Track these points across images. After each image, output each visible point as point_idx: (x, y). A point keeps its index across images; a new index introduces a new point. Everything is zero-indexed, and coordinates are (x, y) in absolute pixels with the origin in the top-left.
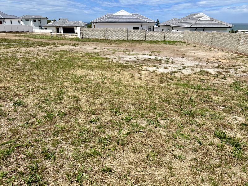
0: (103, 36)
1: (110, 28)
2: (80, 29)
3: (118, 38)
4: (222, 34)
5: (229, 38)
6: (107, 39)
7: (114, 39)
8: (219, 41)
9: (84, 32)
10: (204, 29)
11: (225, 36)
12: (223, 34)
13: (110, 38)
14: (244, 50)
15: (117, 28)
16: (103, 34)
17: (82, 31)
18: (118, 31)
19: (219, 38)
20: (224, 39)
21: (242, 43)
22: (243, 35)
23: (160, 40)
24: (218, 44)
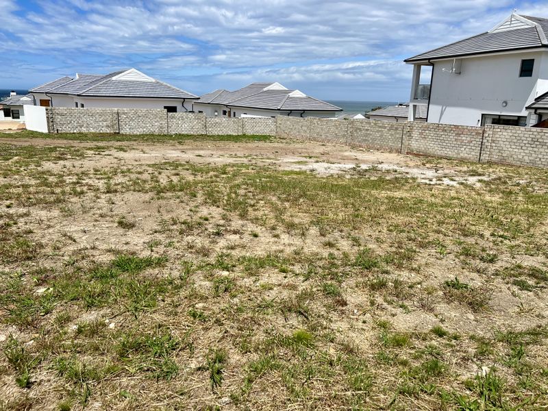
0: (108, 126)
1: (125, 108)
2: (45, 111)
3: (146, 131)
4: (372, 124)
5: (389, 130)
6: (119, 133)
7: (135, 133)
8: (366, 135)
9: (58, 119)
10: (302, 113)
11: (380, 127)
12: (375, 124)
13: (126, 130)
14: (423, 149)
15: (142, 109)
16: (108, 123)
17: (51, 116)
18: (145, 116)
19: (367, 130)
20: (378, 131)
21: (417, 138)
22: (417, 126)
23: (234, 134)
24: (366, 140)
